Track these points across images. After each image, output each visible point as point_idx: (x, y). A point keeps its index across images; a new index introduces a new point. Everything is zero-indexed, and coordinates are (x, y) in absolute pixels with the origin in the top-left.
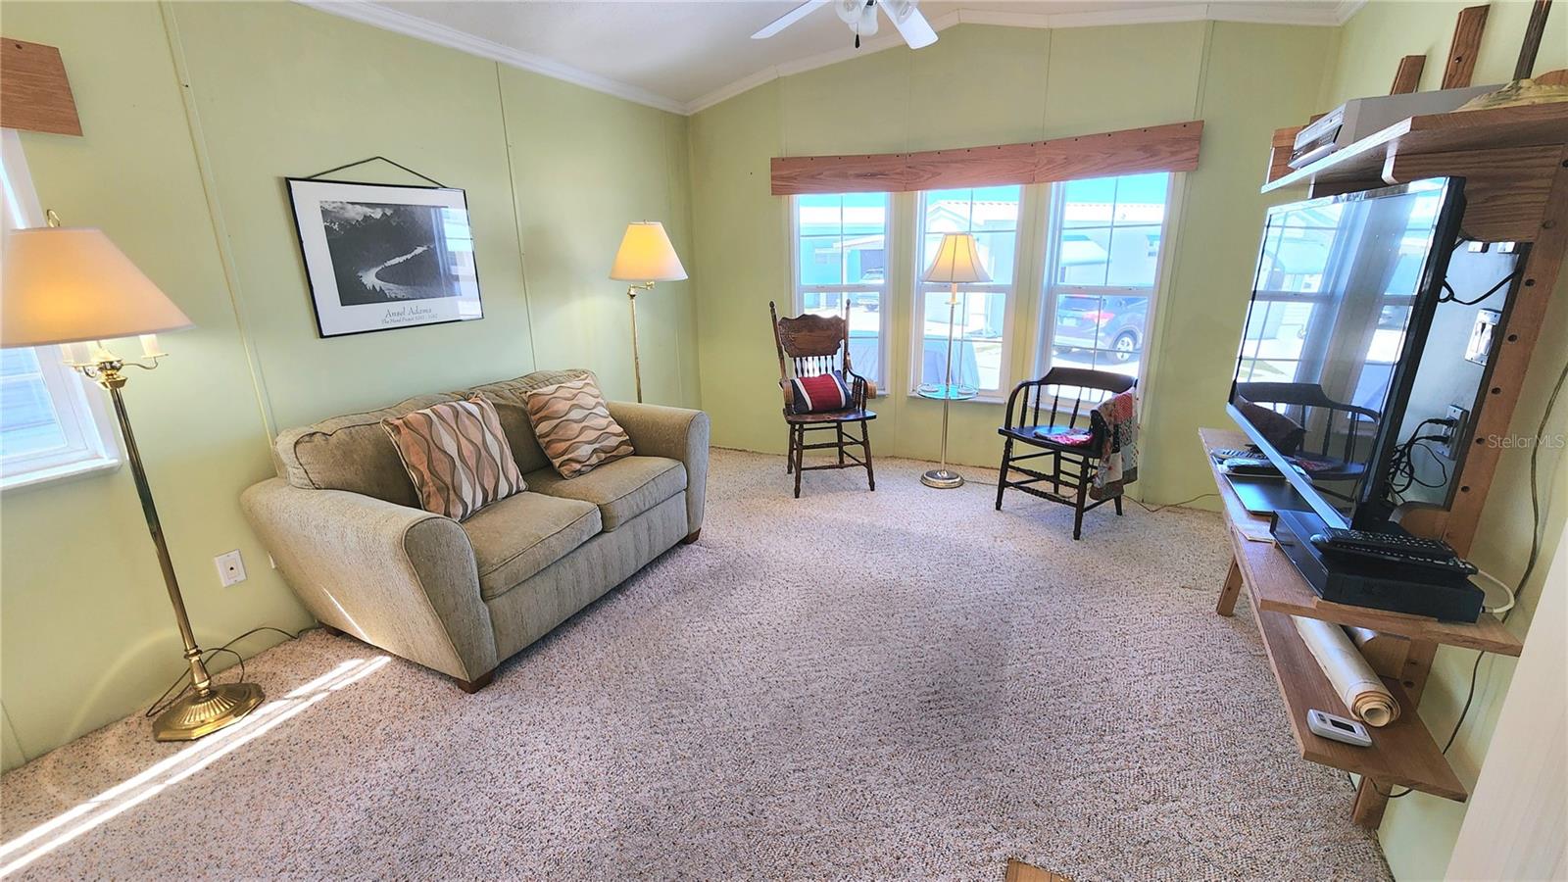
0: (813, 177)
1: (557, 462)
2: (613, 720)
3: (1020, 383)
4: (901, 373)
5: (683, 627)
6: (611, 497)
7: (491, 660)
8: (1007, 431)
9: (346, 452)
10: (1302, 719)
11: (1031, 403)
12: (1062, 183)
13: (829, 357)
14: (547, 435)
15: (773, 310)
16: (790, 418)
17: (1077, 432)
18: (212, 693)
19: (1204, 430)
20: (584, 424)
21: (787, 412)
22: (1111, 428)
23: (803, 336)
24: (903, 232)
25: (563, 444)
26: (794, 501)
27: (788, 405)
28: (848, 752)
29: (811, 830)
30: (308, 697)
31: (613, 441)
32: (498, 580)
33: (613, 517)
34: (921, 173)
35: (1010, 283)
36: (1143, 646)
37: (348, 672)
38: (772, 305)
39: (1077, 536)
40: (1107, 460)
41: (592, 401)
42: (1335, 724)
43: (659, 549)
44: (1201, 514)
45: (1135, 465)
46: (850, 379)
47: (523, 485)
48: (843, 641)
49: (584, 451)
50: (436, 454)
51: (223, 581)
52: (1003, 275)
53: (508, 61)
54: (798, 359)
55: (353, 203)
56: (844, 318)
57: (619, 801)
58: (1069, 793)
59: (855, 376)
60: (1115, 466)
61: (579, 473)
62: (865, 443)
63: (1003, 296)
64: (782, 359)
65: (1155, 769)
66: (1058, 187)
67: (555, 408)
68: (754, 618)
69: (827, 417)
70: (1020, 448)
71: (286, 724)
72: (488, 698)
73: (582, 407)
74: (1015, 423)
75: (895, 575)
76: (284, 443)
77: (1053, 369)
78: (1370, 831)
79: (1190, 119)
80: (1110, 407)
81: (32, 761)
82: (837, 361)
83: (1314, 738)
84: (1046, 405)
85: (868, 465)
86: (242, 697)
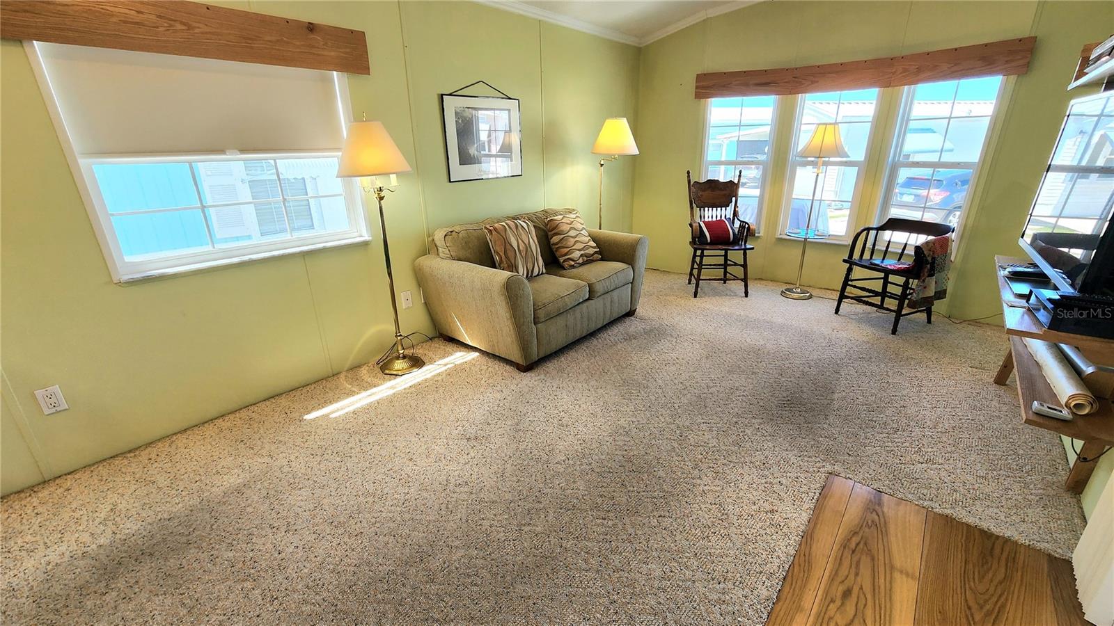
0: (724, 86)
1: (561, 260)
2: (600, 391)
3: (863, 228)
4: (773, 223)
5: (632, 355)
6: (594, 280)
7: (535, 358)
8: (850, 261)
9: (466, 243)
10: (1028, 405)
11: (869, 244)
12: (913, 86)
13: (724, 209)
14: (557, 244)
15: (689, 176)
16: (695, 246)
17: (902, 264)
18: (404, 357)
19: (1000, 257)
20: (576, 239)
21: (693, 243)
22: (929, 259)
23: (707, 194)
24: (785, 125)
25: (565, 249)
26: (693, 299)
27: (693, 238)
28: (735, 419)
29: (714, 447)
30: (445, 365)
31: (591, 251)
32: (541, 314)
33: (594, 291)
34: (804, 81)
35: (863, 159)
36: (933, 393)
37: (460, 357)
38: (688, 173)
39: (894, 332)
40: (924, 281)
41: (580, 227)
42: (1049, 408)
43: (615, 316)
44: (995, 328)
45: (945, 288)
46: (737, 224)
47: (544, 271)
48: (729, 371)
49: (576, 254)
50: (508, 247)
51: (404, 305)
52: (858, 153)
53: (547, 19)
54: (702, 209)
55: (468, 108)
56: (736, 181)
57: (610, 423)
58: (870, 452)
59: (741, 221)
60: (929, 286)
61: (573, 267)
62: (745, 266)
63: (856, 169)
64: (692, 208)
65: (930, 450)
66: (909, 90)
67: (561, 229)
68: (674, 356)
69: (720, 247)
70: (858, 272)
71: (439, 374)
72: (533, 375)
73: (576, 230)
74: (856, 256)
75: (762, 343)
76: (439, 236)
77: (890, 219)
78: (1075, 494)
79: (1027, 35)
80: (931, 245)
81: (336, 375)
82: (729, 212)
83: (1035, 415)
84: (881, 246)
85: (745, 280)
86: (417, 362)
